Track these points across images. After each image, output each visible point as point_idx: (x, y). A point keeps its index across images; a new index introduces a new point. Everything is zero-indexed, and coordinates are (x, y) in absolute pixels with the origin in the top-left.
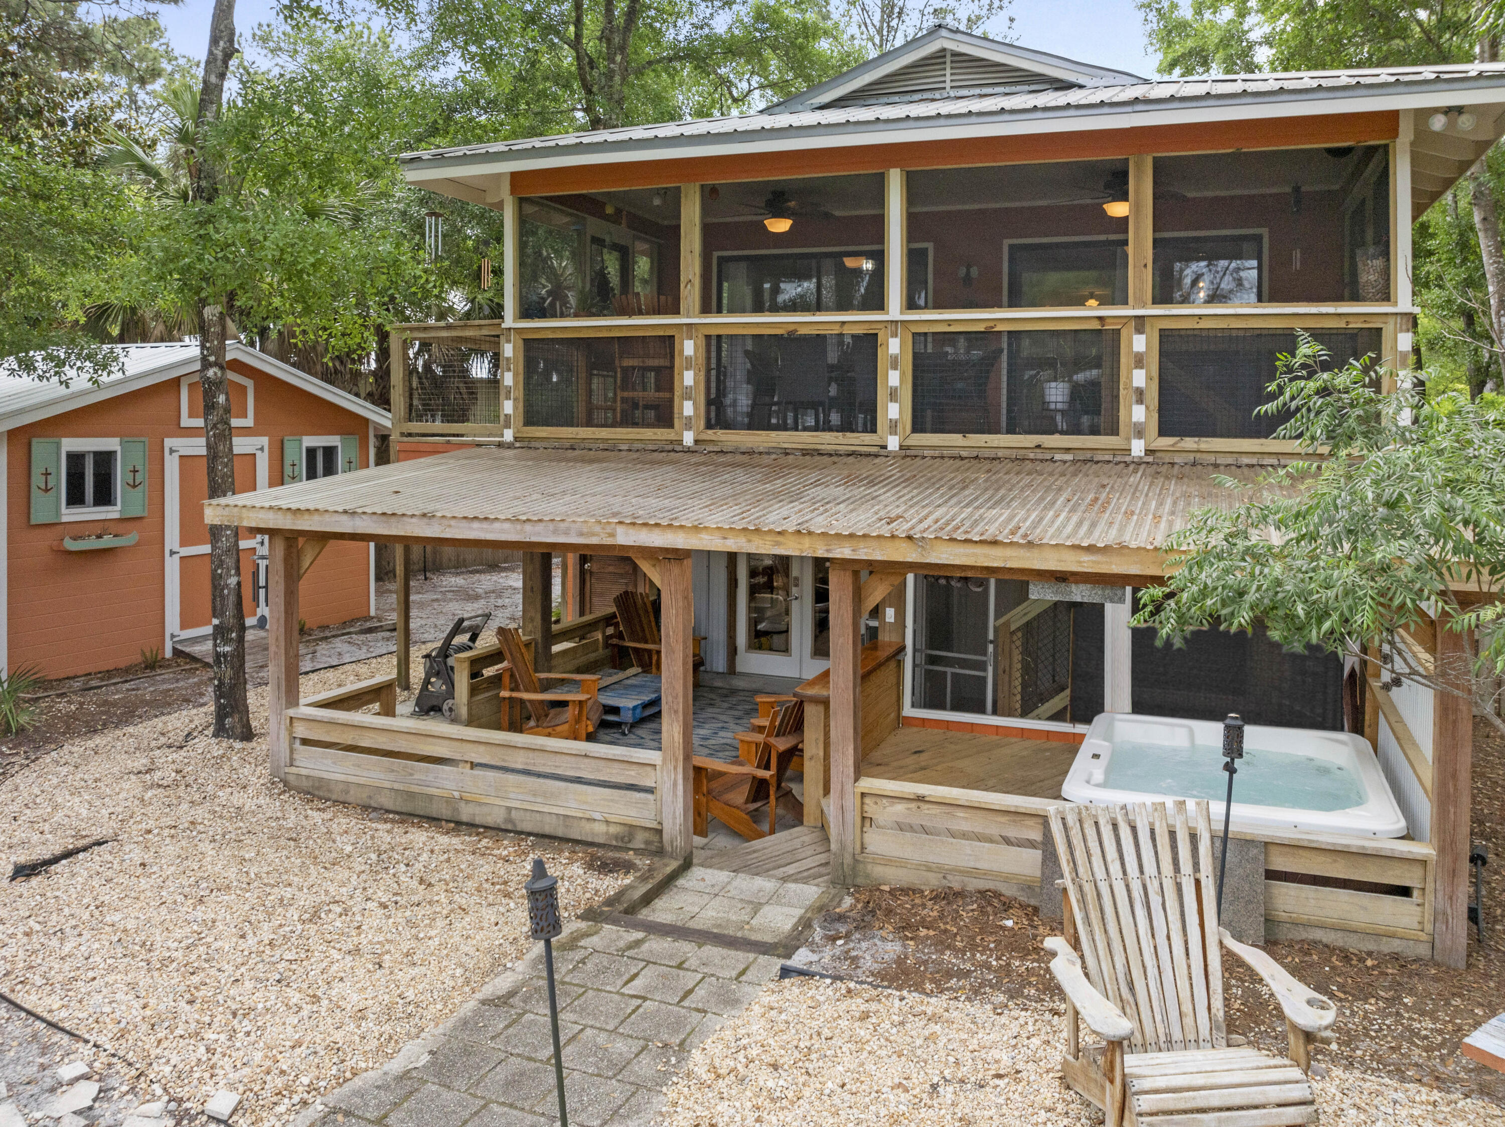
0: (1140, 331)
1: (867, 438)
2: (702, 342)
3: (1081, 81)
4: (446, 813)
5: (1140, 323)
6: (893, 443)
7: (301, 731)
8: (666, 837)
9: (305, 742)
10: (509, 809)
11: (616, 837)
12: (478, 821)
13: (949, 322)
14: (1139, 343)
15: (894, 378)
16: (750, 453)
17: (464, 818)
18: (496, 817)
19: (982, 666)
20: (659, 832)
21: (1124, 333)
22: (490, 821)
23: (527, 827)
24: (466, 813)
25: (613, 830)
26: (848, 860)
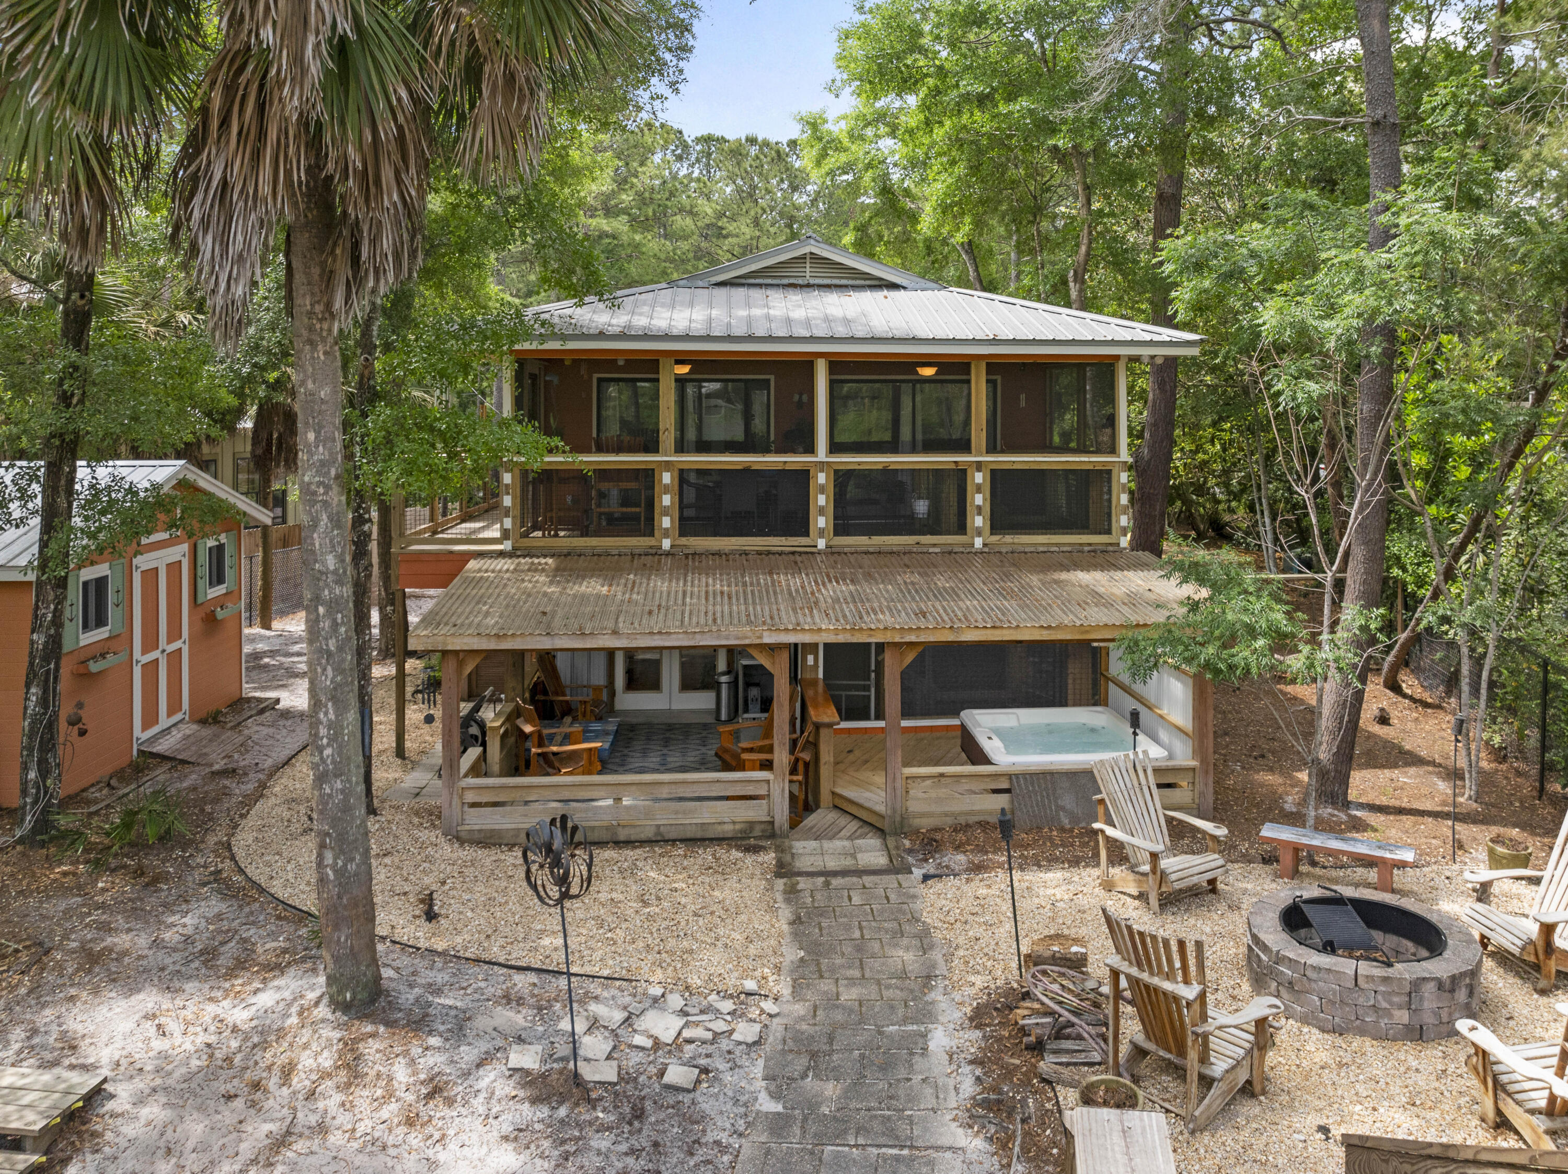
0: (979, 470)
1: (803, 541)
2: (676, 474)
3: (904, 282)
4: (605, 836)
5: (979, 466)
6: (821, 544)
7: (470, 797)
8: (777, 825)
9: (474, 805)
10: (658, 826)
11: (741, 831)
12: (633, 838)
13: (859, 463)
14: (979, 478)
15: (822, 500)
16: (718, 554)
17: (622, 838)
18: (649, 833)
19: (867, 688)
20: (772, 823)
21: (969, 473)
22: (643, 837)
23: (673, 835)
24: (622, 835)
25: (738, 827)
26: (898, 819)
